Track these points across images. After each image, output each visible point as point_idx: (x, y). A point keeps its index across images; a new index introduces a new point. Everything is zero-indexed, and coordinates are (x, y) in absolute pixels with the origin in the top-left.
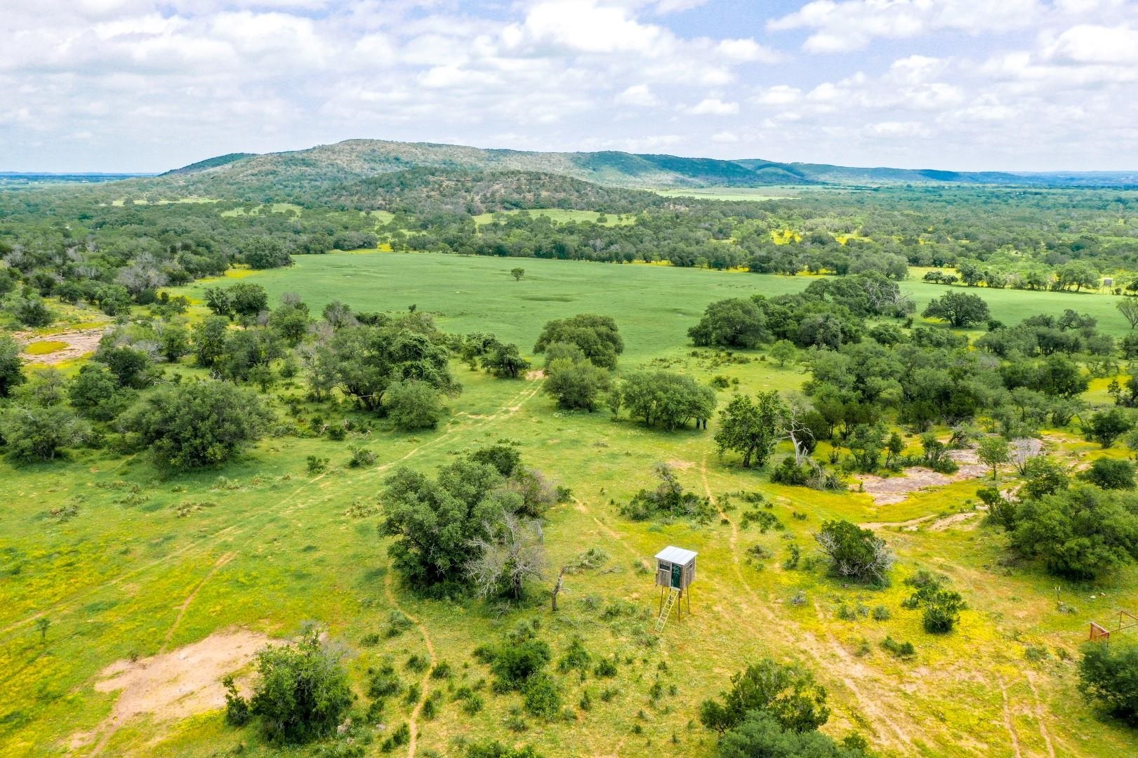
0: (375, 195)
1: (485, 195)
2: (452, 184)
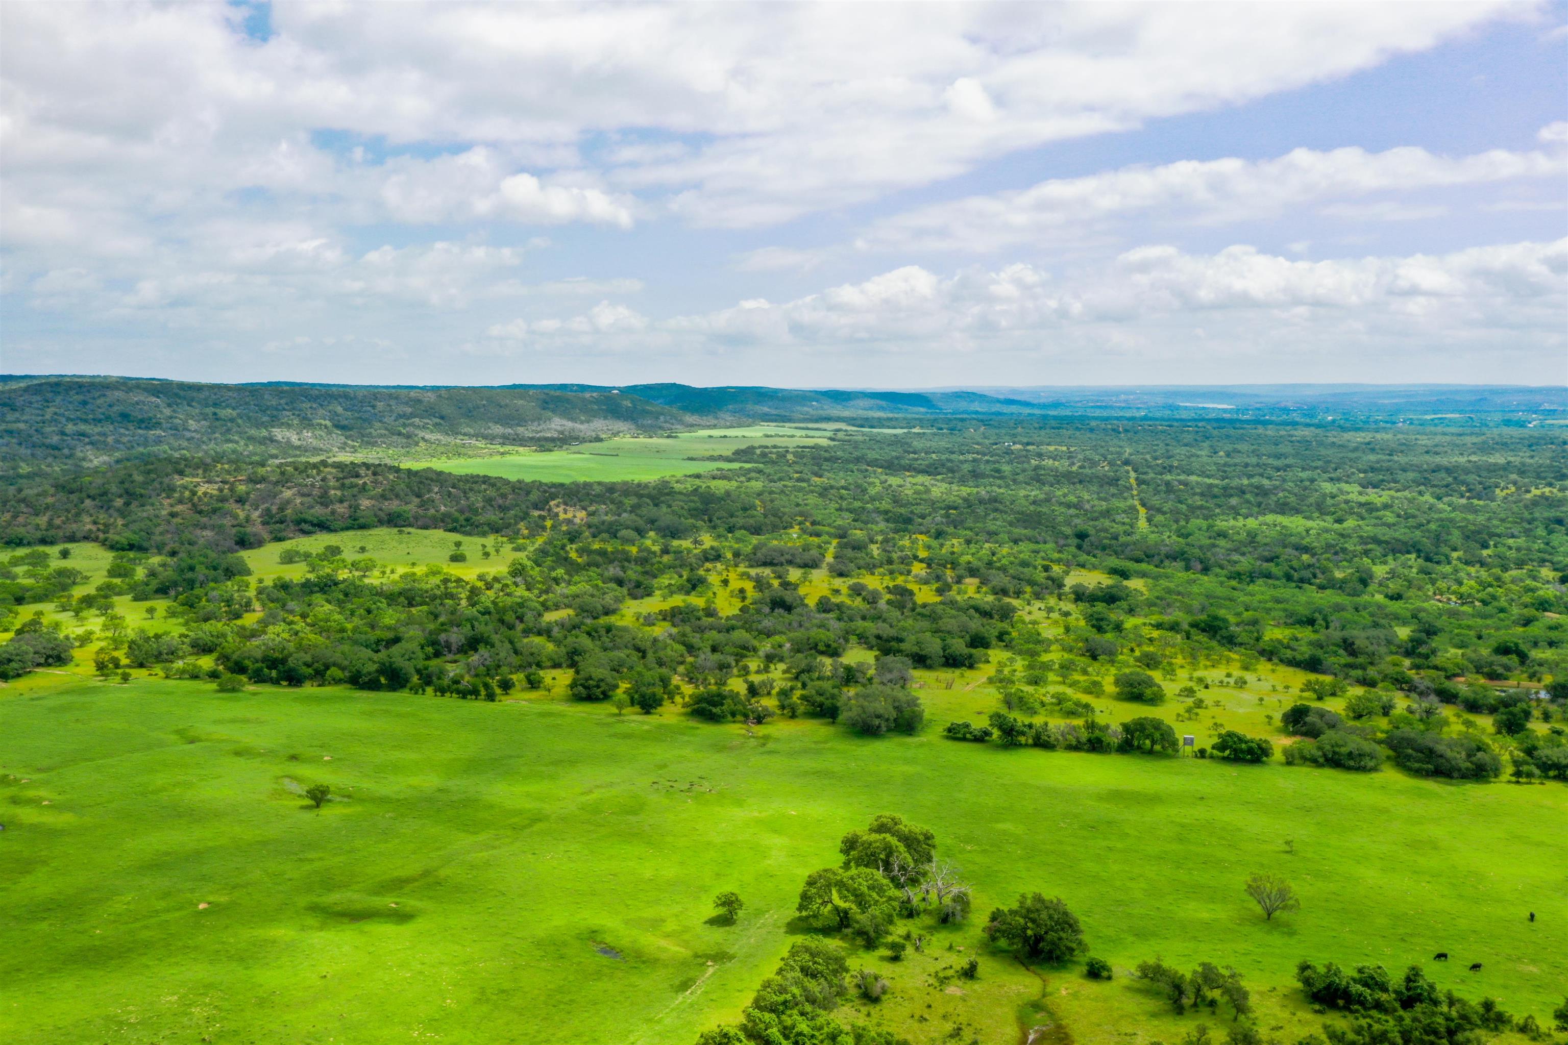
0: (78, 515)
1: (268, 510)
2: (212, 489)
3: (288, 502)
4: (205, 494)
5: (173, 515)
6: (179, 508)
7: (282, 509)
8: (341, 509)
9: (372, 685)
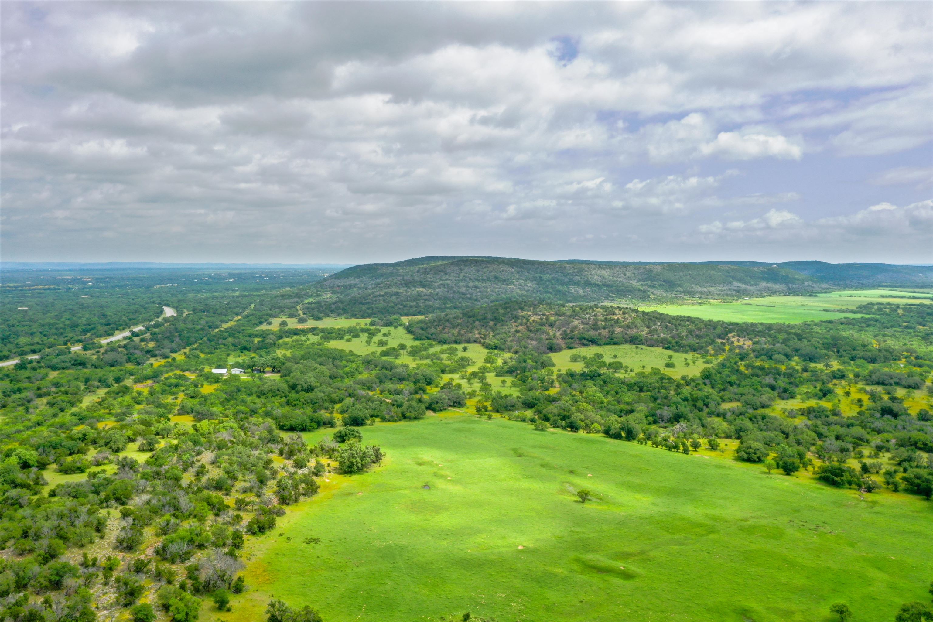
1: (565, 331)
2: (537, 318)
3: (576, 327)
4: (534, 321)
5: (517, 331)
6: (520, 328)
7: (572, 331)
8: (604, 332)
9: (617, 436)
